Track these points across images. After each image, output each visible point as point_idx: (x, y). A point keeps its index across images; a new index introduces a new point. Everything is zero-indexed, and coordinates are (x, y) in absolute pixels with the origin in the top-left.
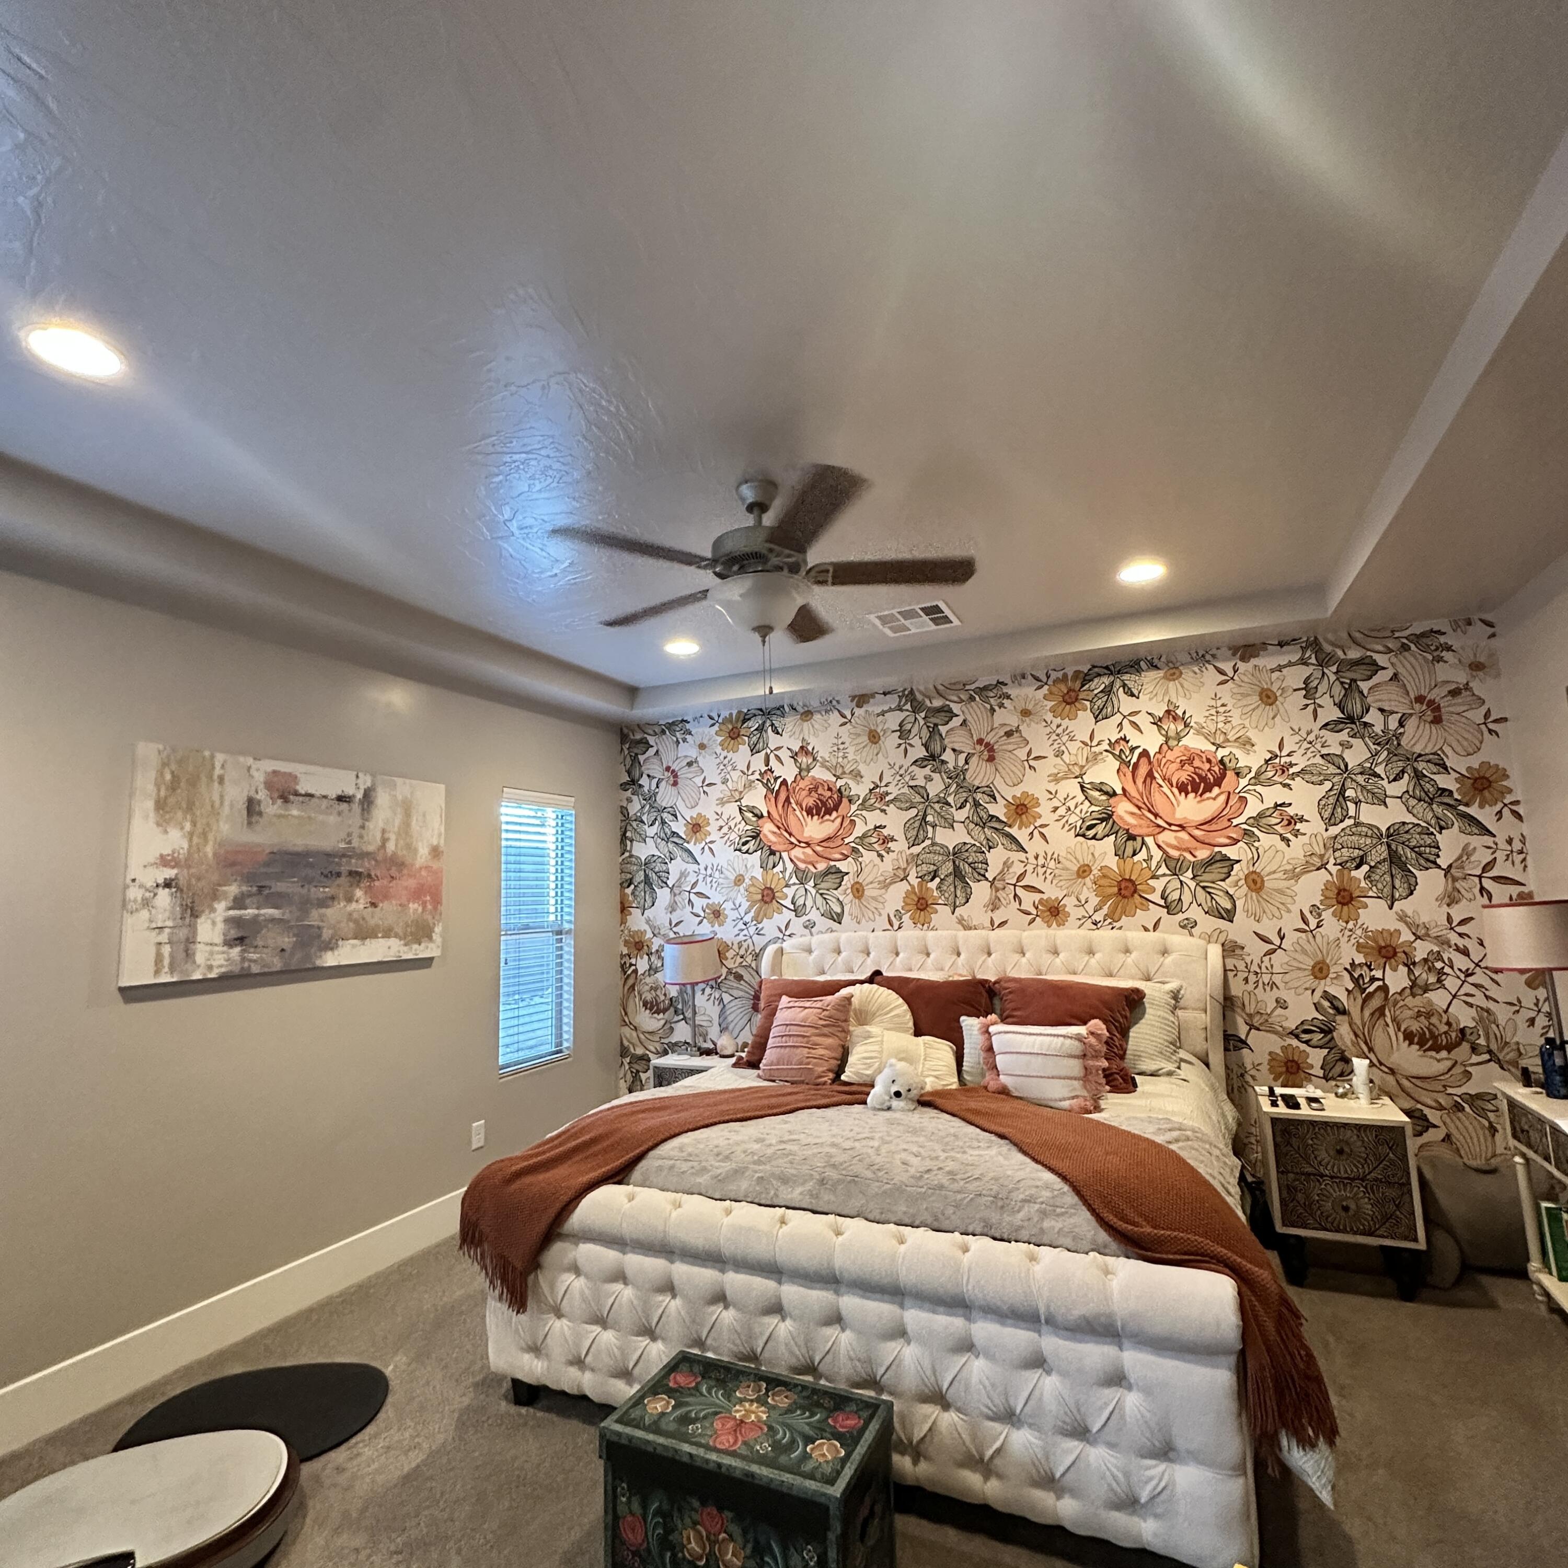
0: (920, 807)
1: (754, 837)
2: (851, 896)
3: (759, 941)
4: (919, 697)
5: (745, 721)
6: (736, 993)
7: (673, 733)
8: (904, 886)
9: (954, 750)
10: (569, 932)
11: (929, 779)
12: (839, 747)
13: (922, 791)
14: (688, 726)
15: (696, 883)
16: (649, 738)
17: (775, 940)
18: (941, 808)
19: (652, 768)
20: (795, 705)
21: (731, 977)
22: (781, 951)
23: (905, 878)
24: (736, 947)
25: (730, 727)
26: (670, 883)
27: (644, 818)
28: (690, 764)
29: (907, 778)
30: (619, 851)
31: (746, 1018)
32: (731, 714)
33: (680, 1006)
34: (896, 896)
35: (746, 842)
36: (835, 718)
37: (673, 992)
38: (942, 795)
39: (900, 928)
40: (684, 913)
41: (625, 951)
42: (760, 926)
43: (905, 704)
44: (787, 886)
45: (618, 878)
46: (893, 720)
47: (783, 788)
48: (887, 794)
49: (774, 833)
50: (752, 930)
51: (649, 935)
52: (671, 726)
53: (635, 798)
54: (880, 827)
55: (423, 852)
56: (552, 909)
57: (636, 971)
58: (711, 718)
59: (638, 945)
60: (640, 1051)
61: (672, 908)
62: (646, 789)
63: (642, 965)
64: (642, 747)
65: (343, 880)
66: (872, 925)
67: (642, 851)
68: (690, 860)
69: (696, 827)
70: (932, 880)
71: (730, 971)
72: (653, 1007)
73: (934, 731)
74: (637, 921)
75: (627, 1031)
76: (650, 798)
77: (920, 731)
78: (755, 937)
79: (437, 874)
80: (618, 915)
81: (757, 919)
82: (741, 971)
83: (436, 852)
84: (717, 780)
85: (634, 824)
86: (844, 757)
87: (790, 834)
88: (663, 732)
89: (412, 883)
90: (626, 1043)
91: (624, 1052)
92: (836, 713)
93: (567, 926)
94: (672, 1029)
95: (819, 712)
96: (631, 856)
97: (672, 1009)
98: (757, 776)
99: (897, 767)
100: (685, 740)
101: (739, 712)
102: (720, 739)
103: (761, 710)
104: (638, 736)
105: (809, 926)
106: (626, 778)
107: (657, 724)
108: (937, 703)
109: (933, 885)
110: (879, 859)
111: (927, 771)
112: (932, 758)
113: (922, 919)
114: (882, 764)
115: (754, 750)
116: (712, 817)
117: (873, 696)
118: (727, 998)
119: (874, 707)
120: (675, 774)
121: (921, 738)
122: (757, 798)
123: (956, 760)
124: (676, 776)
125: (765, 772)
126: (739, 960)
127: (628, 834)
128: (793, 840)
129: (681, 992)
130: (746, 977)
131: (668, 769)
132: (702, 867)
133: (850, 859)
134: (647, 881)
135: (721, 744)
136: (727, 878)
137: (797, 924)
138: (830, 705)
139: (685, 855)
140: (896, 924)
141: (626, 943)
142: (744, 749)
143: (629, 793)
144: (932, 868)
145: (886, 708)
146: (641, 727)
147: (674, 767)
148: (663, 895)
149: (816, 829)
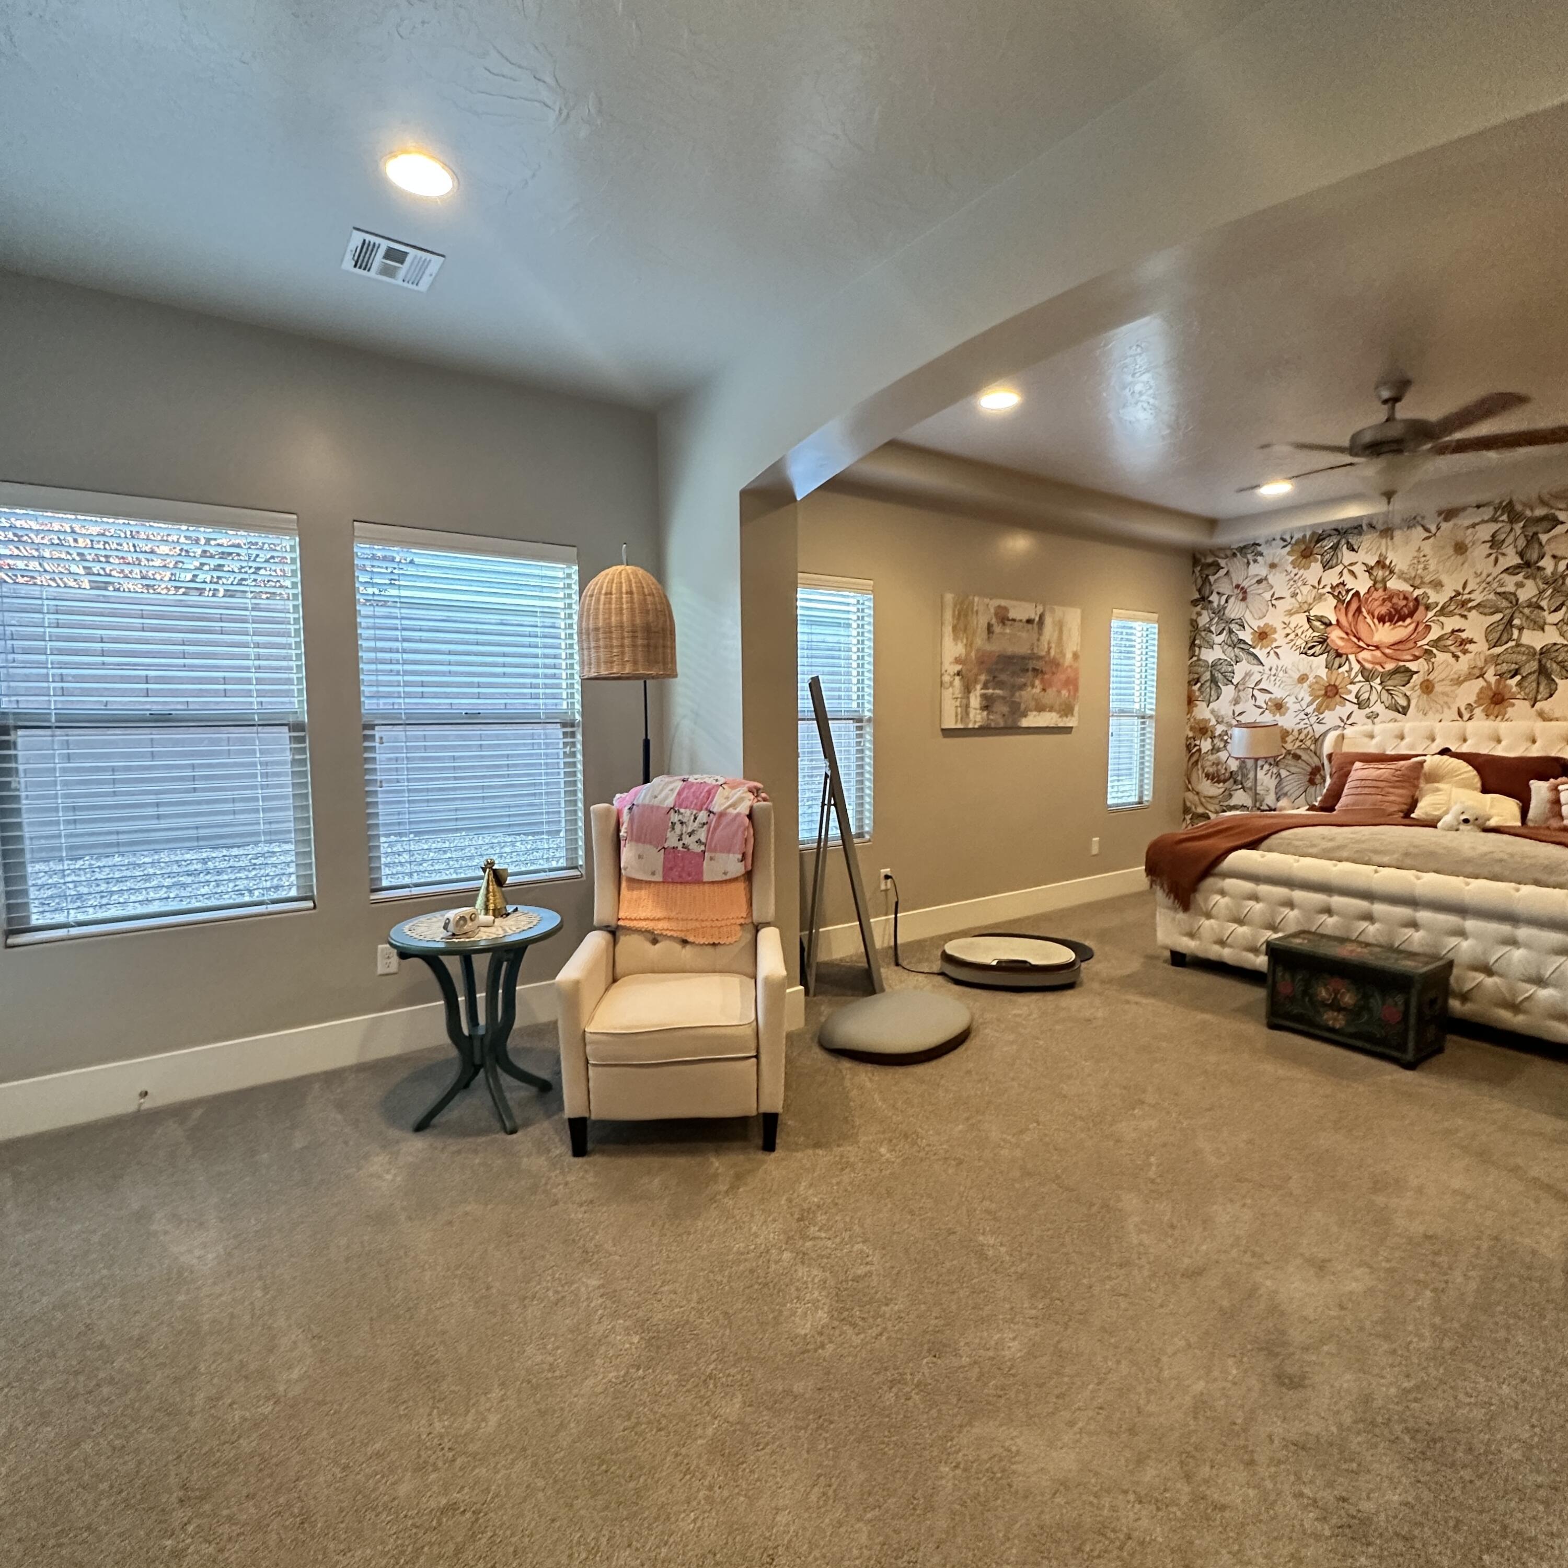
0: (1508, 611)
1: (1320, 643)
2: (1419, 692)
3: (1319, 729)
4: (1519, 507)
5: (1318, 541)
6: (1293, 769)
7: (1244, 555)
8: (1481, 683)
9: (1554, 557)
10: (1151, 717)
11: (1520, 585)
12: (1419, 558)
13: (1512, 597)
14: (1259, 548)
15: (1260, 681)
16: (1220, 561)
17: (1337, 728)
18: (1532, 612)
19: (1222, 585)
20: (1374, 523)
21: (1290, 757)
22: (1342, 737)
23: (1482, 676)
24: (1296, 733)
25: (1303, 547)
26: (1235, 681)
27: (1213, 629)
28: (1259, 582)
29: (1495, 585)
30: (1187, 656)
31: (1302, 789)
32: (1304, 536)
33: (1239, 778)
34: (1470, 691)
35: (1313, 647)
36: (1419, 532)
37: (1234, 765)
38: (1534, 600)
39: (1470, 719)
40: (1247, 705)
41: (1191, 734)
42: (1321, 716)
43: (1502, 515)
44: (1352, 683)
45: (1186, 678)
46: (1486, 532)
47: (1355, 599)
48: (1470, 600)
49: (1342, 638)
50: (1313, 719)
51: (1213, 722)
52: (1243, 550)
53: (1205, 613)
54: (1459, 630)
55: (1069, 656)
56: (1137, 700)
57: (1199, 750)
58: (1284, 540)
59: (1203, 730)
60: (1200, 810)
61: (1236, 702)
62: (1215, 604)
63: (1206, 745)
64: (1212, 570)
65: (1030, 674)
66: (1439, 717)
67: (1209, 656)
68: (1255, 662)
69: (1263, 635)
70: (1512, 677)
71: (1289, 752)
72: (1214, 778)
73: (1532, 539)
74: (1203, 712)
75: (1190, 796)
76: (1219, 612)
77: (1516, 540)
78: (1316, 726)
79: (1076, 670)
80: (1185, 706)
81: (1319, 710)
82: (1299, 752)
83: (1076, 656)
84: (1287, 594)
85: (1203, 634)
86: (1425, 569)
87: (1359, 639)
88: (1234, 555)
89: (1063, 677)
90: (1188, 804)
91: (1186, 810)
92: (1420, 529)
93: (1148, 712)
94: (1231, 796)
95: (1401, 528)
96: (1199, 660)
97: (1232, 781)
98: (1328, 589)
99: (1484, 575)
100: (1255, 561)
101: (1314, 533)
102: (1291, 559)
103: (1336, 530)
104: (1210, 560)
105: (1373, 717)
106: (1197, 596)
107: (1230, 548)
108: (1540, 512)
109: (1513, 682)
110: (1453, 660)
111: (1520, 577)
112: (1528, 566)
113: (1496, 713)
114: (1466, 573)
115: (1326, 566)
116: (1279, 626)
117: (1464, 509)
118: (1284, 773)
119: (1464, 520)
120: (1244, 591)
121: (1516, 547)
122: (1327, 609)
123: (1556, 565)
124: (1245, 592)
125: (1337, 585)
126: (1298, 743)
127: (1197, 642)
128: (1361, 644)
129: (1240, 768)
130: (1304, 756)
131: (1237, 586)
132: (1267, 668)
133: (1421, 660)
134: (1213, 680)
135: (1292, 563)
136: (1290, 677)
137: (1359, 715)
138: (1412, 522)
139: (1251, 658)
140: (1466, 716)
141: (1192, 729)
142: (1316, 567)
143: (1198, 608)
144: (1514, 666)
145: (1478, 520)
146: (1213, 552)
147: (1245, 584)
148: (1228, 691)
149: (1385, 634)
